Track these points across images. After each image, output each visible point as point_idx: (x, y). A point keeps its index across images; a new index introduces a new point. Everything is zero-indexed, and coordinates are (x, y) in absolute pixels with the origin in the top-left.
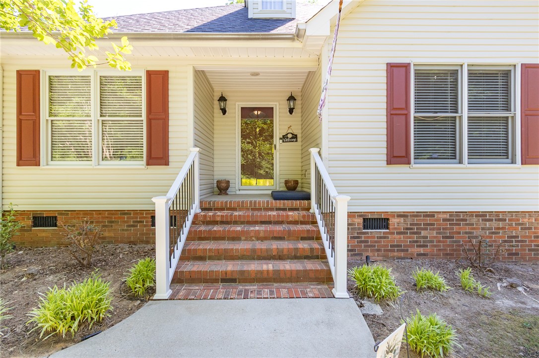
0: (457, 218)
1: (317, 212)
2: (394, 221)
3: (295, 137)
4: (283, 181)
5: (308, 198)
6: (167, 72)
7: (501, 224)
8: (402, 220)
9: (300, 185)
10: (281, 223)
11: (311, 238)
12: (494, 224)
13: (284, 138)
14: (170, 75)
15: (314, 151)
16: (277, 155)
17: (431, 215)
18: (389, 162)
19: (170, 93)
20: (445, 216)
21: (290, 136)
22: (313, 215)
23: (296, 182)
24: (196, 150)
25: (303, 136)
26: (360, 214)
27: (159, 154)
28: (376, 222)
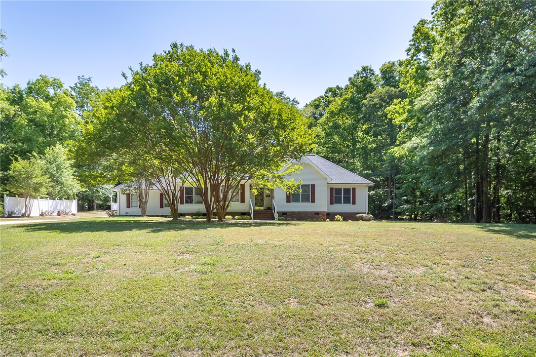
0: (299, 213)
2: (288, 213)
3: (269, 196)
11: (272, 215)
13: (267, 196)
15: (273, 200)
16: (265, 201)
18: (287, 202)
19: (245, 189)
20: (297, 212)
22: (273, 211)
23: (269, 207)
24: (251, 200)
25: (271, 196)
26: (282, 212)
27: (243, 201)
28: (284, 213)
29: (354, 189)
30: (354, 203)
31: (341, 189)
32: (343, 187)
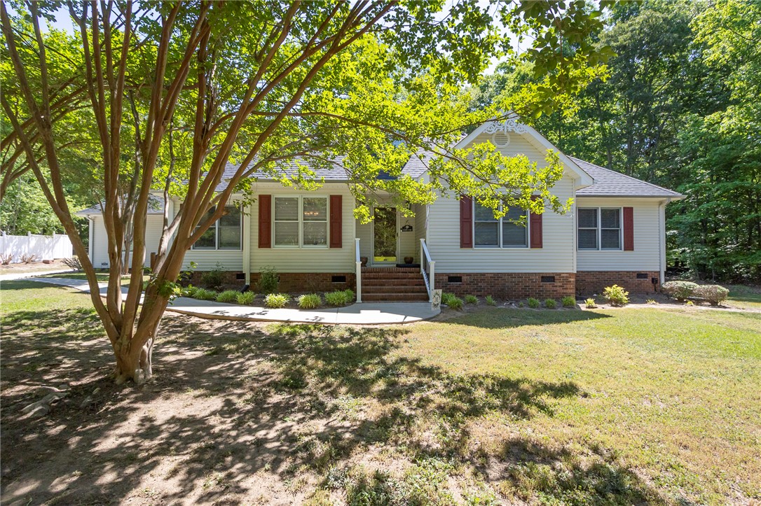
0: (497, 276)
1: (424, 272)
2: (464, 278)
3: (411, 228)
4: (403, 258)
5: (419, 266)
6: (341, 196)
7: (520, 280)
8: (469, 277)
9: (414, 260)
10: (405, 278)
11: (421, 285)
12: (517, 280)
13: (403, 228)
14: (343, 198)
15: (422, 240)
16: (398, 240)
17: (483, 274)
18: (462, 247)
19: (343, 208)
20: (491, 275)
21: (407, 227)
22: (422, 274)
23: (412, 259)
24: (358, 240)
25: (416, 228)
26: (446, 274)
27: (336, 242)
28: (455, 278)
29: (629, 212)
30: (629, 246)
31: (595, 211)
32: (600, 205)
